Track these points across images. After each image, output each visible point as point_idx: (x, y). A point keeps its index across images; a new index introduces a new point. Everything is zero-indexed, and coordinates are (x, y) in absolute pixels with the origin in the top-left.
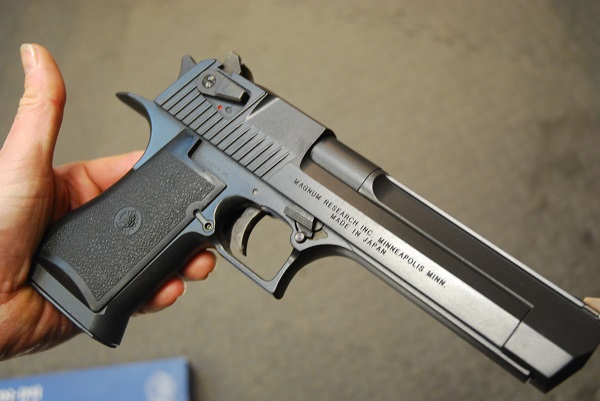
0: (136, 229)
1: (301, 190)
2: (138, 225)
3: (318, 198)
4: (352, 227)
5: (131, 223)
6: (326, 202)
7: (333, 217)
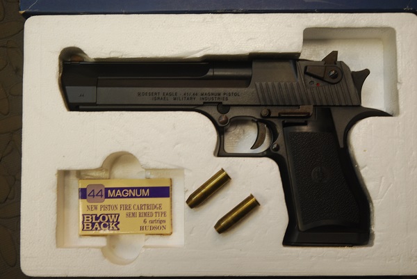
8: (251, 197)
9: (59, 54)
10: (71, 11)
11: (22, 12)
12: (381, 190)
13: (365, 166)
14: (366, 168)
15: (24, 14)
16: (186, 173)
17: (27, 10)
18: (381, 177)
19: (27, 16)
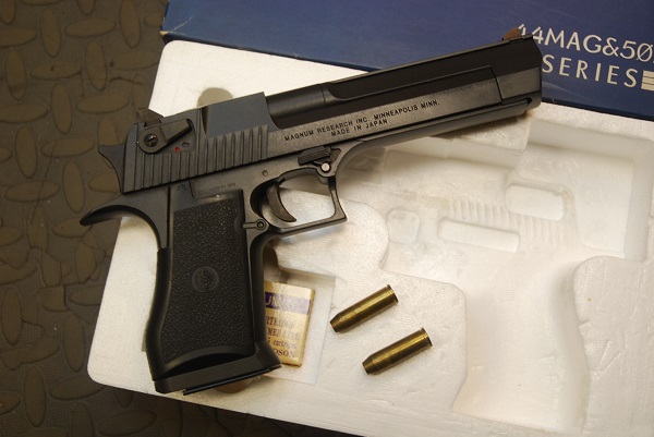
0: (217, 279)
1: (295, 140)
2: (216, 274)
3: (311, 133)
4: (351, 128)
5: (209, 278)
6: (319, 130)
7: (334, 134)
8: (423, 332)
9: (199, 95)
10: (226, 43)
11: (164, 33)
12: (603, 358)
13: (588, 321)
14: (588, 324)
15: (166, 36)
16: (337, 282)
17: (172, 32)
18: (607, 341)
19: (168, 39)
